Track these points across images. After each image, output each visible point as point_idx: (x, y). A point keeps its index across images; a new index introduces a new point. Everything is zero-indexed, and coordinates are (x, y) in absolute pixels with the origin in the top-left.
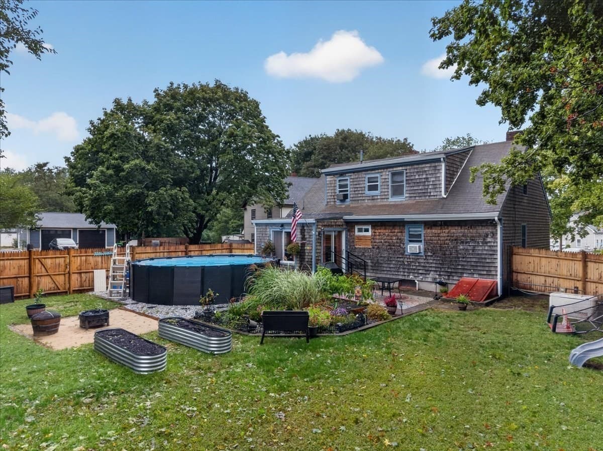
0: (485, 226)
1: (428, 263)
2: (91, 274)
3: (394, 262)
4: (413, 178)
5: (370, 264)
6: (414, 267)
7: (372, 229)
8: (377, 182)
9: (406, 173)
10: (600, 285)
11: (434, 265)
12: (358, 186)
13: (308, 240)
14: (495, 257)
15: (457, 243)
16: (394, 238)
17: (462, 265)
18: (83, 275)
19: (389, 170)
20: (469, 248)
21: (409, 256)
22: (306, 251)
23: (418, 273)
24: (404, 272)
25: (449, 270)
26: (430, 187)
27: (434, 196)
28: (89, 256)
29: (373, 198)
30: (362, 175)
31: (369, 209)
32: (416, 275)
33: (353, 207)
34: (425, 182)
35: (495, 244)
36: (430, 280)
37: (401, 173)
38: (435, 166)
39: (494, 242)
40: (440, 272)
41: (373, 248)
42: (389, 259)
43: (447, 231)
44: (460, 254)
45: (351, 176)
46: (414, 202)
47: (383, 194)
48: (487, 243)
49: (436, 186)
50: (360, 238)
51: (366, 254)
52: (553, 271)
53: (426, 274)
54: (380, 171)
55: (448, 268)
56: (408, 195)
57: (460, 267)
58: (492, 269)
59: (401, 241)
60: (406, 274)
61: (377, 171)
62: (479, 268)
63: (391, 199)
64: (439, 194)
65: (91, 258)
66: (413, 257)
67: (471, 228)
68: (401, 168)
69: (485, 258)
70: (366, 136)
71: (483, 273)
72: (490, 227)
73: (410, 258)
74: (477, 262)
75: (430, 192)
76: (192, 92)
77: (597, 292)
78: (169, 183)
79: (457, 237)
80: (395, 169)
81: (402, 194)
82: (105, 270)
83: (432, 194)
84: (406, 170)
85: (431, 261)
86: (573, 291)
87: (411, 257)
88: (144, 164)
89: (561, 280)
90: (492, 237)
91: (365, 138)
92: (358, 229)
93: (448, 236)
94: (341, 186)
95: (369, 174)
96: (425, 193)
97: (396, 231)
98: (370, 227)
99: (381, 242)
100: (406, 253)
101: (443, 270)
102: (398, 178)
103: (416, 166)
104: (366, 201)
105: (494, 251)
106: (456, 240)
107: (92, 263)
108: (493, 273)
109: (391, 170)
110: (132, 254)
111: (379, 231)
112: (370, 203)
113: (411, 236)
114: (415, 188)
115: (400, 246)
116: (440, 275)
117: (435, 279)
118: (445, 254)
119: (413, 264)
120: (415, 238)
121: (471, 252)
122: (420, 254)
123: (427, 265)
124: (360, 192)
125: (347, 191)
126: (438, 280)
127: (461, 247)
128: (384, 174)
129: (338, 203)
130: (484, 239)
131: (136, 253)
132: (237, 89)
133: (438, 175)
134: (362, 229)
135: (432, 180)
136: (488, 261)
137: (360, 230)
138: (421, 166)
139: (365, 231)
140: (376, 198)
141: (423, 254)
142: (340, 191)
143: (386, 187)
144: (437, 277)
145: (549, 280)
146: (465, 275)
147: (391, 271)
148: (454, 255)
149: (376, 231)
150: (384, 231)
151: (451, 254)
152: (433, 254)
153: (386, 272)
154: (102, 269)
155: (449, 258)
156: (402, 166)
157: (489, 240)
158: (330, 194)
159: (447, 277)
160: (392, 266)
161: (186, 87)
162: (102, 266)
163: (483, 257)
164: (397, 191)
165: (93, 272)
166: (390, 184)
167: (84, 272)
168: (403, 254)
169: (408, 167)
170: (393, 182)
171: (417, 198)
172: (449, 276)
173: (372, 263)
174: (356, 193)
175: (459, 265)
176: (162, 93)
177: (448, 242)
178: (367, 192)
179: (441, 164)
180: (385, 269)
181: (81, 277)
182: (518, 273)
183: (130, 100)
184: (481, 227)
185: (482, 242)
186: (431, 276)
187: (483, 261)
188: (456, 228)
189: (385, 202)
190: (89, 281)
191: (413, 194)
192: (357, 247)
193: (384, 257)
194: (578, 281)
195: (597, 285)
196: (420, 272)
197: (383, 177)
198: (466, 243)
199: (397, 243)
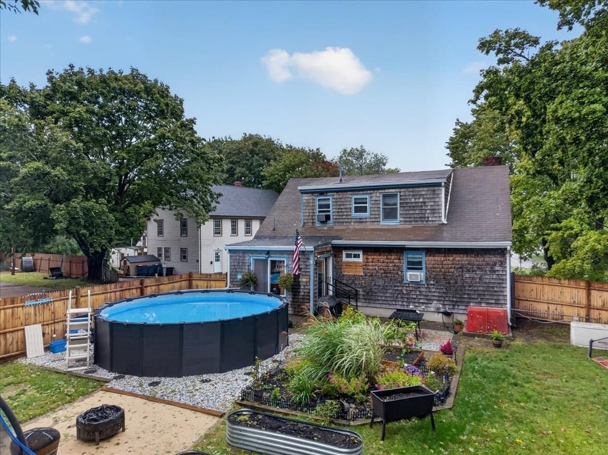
0: (492, 254)
1: (430, 292)
2: (20, 333)
3: (390, 291)
4: (408, 201)
5: (361, 293)
6: (415, 297)
7: (363, 255)
8: (366, 203)
9: (401, 196)
10: (603, 312)
11: (437, 294)
12: (342, 207)
13: (303, 270)
14: (504, 285)
15: (463, 271)
16: (391, 265)
17: (468, 294)
18: (8, 336)
19: (380, 191)
20: (476, 276)
21: (409, 284)
22: (301, 284)
23: (419, 303)
24: (403, 302)
25: (455, 300)
26: (428, 211)
27: (433, 221)
28: (17, 307)
29: (361, 221)
30: (349, 195)
31: (358, 233)
32: (417, 305)
33: (337, 230)
34: (422, 206)
35: (504, 273)
36: (432, 309)
37: (395, 196)
38: (434, 191)
39: (503, 271)
40: (444, 301)
41: (366, 275)
42: (385, 288)
43: (451, 258)
44: (466, 282)
45: (333, 195)
46: (411, 226)
47: (372, 216)
48: (494, 271)
49: (434, 211)
50: (349, 264)
51: (357, 282)
52: (556, 298)
53: (428, 303)
54: (369, 192)
55: (453, 297)
56: (402, 219)
57: (466, 296)
58: (501, 298)
59: (399, 268)
60: (405, 303)
61: (365, 192)
62: (487, 297)
63: (382, 223)
64: (437, 219)
65: (20, 309)
66: (413, 285)
67: (478, 256)
68: (394, 190)
69: (493, 287)
70: (276, 142)
71: (490, 302)
72: (499, 256)
73: (409, 287)
74: (485, 291)
75: (428, 217)
76: (104, 80)
77: (600, 318)
78: (81, 193)
79: (462, 264)
80: (386, 191)
81: (395, 217)
82: (40, 325)
83: (430, 219)
84: (400, 192)
85: (433, 290)
86: (584, 319)
87: (410, 285)
88: (47, 169)
89: (564, 306)
90: (500, 266)
91: (274, 144)
92: (346, 254)
93: (453, 264)
94: (320, 206)
95: (356, 194)
96: (423, 218)
97: (393, 257)
98: (361, 253)
99: (375, 269)
100: (405, 282)
101: (447, 299)
102: (390, 201)
103: (411, 190)
104: (353, 223)
105: (503, 279)
106: (461, 268)
107: (22, 317)
108: (503, 302)
109: (383, 191)
110: (76, 298)
111: (373, 257)
112: (358, 226)
113: (409, 263)
114: (411, 212)
115: (397, 274)
116: (443, 305)
117: (438, 309)
118: (449, 283)
119: (413, 293)
120: (415, 266)
121: (478, 280)
122: (422, 283)
123: (429, 294)
124: (345, 214)
125: (329, 211)
126: (442, 310)
127: (467, 276)
128: (374, 195)
129: (318, 224)
130: (492, 268)
131: (81, 296)
132: (156, 81)
133: (437, 200)
134: (351, 254)
135: (430, 204)
136: (496, 289)
137: (348, 256)
138: (417, 189)
139: (354, 257)
140: (365, 220)
141: (424, 283)
142: (320, 212)
143: (376, 209)
144: (441, 306)
145: (552, 307)
146: (471, 304)
147: (387, 301)
148: (460, 283)
149: (369, 257)
150: (379, 257)
151: (456, 283)
152: (437, 282)
153: (381, 302)
154: (35, 323)
155: (454, 287)
156: (395, 188)
157: (497, 268)
158: (308, 214)
159: (451, 307)
160: (388, 295)
161: (91, 71)
162: (35, 320)
163: (491, 285)
164: (390, 214)
165: (23, 329)
166: (381, 206)
167: (9, 332)
168: (401, 282)
169: (403, 190)
170: (385, 204)
171: (413, 223)
172: (454, 306)
173: (364, 291)
174: (340, 214)
175: (465, 294)
176: (57, 76)
177: (453, 270)
178: (354, 214)
179: (441, 188)
180: (379, 298)
181: (6, 339)
182: (519, 300)
183: (13, 81)
184: (488, 256)
185: (490, 271)
186: (435, 305)
187: (491, 289)
188: (462, 256)
189: (375, 226)
190: (17, 343)
191: (408, 219)
192: (345, 274)
193: (379, 286)
194: (582, 307)
195: (600, 311)
196: (422, 301)
197: (374, 199)
198: (473, 271)
199: (394, 270)
